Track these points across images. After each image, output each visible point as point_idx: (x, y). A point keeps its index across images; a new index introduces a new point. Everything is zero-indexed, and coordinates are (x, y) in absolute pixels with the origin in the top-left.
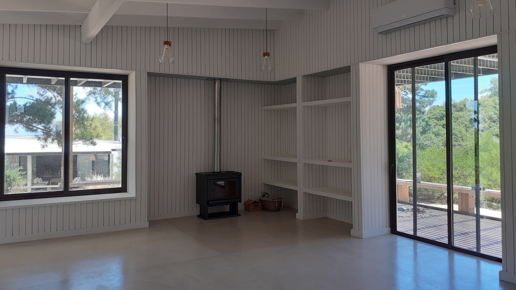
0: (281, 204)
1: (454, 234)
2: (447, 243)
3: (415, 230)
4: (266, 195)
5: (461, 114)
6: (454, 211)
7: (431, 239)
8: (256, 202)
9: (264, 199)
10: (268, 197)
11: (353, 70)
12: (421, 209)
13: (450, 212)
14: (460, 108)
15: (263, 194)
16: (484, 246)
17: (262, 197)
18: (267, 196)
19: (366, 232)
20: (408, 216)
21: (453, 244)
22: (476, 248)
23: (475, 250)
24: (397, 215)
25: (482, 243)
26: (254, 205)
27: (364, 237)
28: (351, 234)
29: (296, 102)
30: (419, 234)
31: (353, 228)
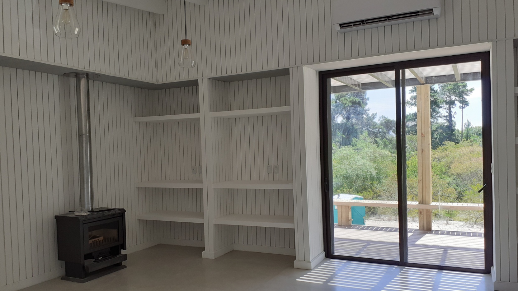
2: (399, 260)
11: (293, 74)
13: (403, 230)
21: (407, 261)
27: (312, 268)
28: (294, 266)
29: (198, 112)
31: (296, 260)
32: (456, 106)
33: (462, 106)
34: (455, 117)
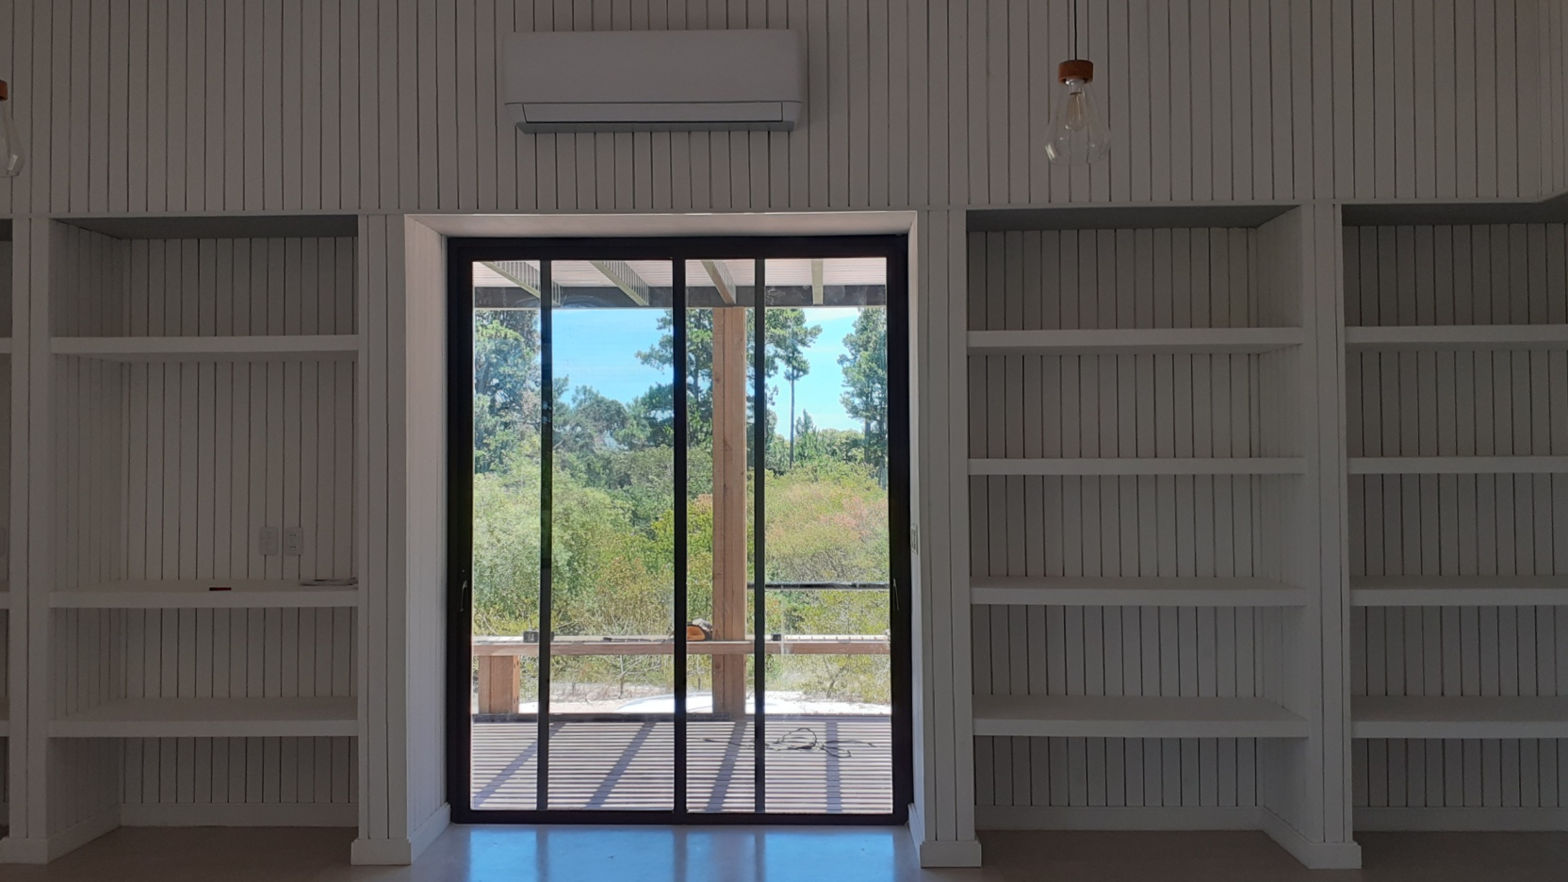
3: (543, 790)
11: (368, 231)
19: (414, 838)
27: (413, 858)
28: (352, 860)
31: (357, 837)
32: (776, 373)
33: (793, 375)
34: (774, 400)
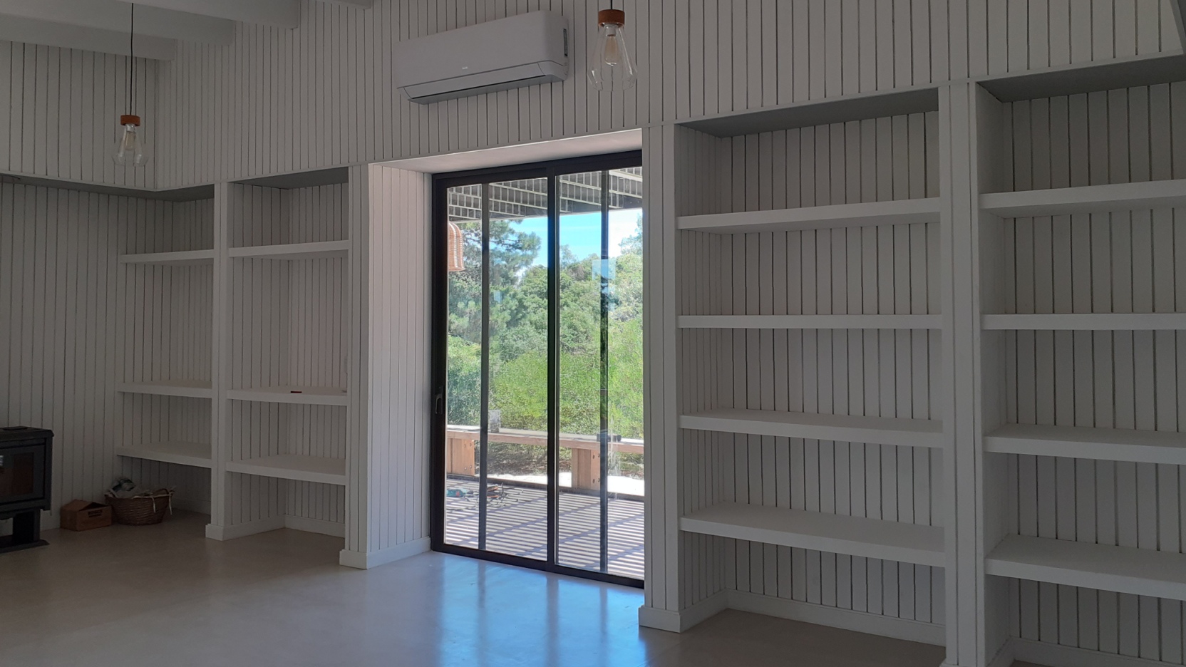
0: (167, 505)
1: (560, 537)
2: (546, 559)
3: (482, 537)
4: (125, 485)
5: (585, 285)
6: (561, 487)
7: (514, 554)
8: (94, 505)
9: (119, 494)
10: (132, 488)
11: (353, 175)
12: (499, 488)
13: (552, 490)
14: (585, 272)
15: (116, 484)
16: (615, 558)
17: (112, 491)
18: (128, 488)
19: (375, 553)
20: (470, 506)
21: (557, 559)
22: (599, 564)
23: (598, 568)
24: (446, 506)
25: (611, 551)
26: (89, 513)
27: (368, 566)
28: (340, 561)
29: (212, 247)
30: (490, 546)
31: (344, 548)
